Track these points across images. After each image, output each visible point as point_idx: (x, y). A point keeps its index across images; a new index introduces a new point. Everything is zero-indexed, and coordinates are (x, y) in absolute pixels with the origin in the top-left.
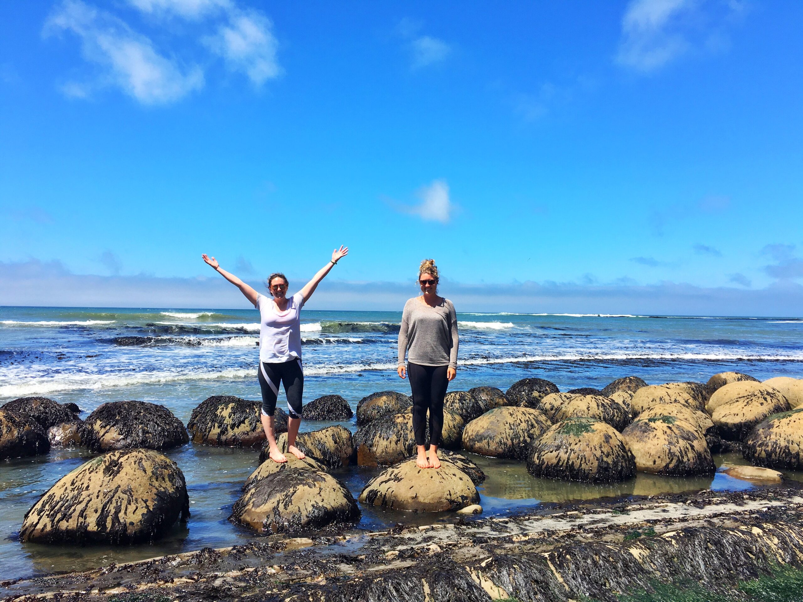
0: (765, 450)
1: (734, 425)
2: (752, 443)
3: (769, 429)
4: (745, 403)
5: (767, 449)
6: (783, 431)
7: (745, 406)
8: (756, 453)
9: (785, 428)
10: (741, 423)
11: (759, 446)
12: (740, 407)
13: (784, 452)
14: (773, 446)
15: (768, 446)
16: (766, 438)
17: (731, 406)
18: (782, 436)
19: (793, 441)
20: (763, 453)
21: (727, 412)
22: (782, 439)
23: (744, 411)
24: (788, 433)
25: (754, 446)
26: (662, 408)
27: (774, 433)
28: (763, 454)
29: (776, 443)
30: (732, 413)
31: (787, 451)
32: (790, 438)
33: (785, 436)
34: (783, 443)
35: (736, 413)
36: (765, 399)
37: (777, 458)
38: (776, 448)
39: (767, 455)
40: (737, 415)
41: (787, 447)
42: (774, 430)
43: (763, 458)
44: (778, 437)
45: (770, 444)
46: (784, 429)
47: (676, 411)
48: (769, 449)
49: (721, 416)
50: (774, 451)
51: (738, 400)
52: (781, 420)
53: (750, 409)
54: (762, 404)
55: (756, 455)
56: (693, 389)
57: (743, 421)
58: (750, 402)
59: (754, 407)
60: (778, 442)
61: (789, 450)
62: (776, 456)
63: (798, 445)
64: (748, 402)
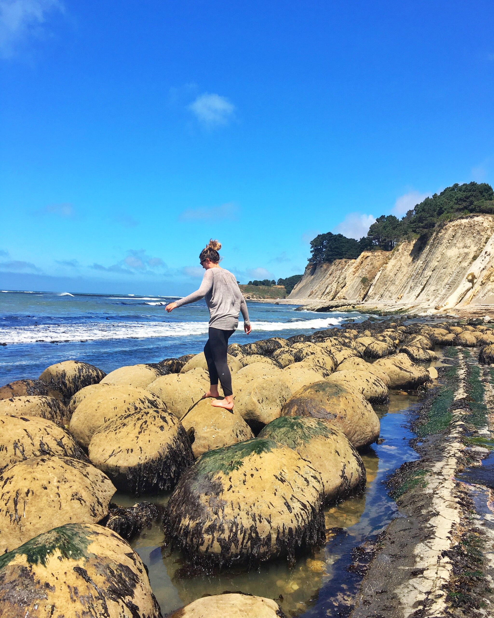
0: (219, 540)
1: (130, 469)
2: (192, 524)
3: (217, 494)
4: (138, 429)
5: (222, 536)
6: (241, 498)
7: (140, 433)
8: (202, 544)
9: (242, 491)
10: (139, 465)
11: (207, 531)
12: (132, 435)
13: (250, 538)
14: (231, 531)
15: (223, 531)
16: (216, 513)
17: (119, 435)
18: (242, 508)
19: (260, 516)
20: (216, 545)
21: (115, 447)
22: (243, 514)
23: (141, 444)
24: (251, 501)
25: (197, 532)
26: (29, 477)
27: (229, 503)
28: (217, 548)
29: (234, 524)
30: (123, 448)
31: (254, 535)
32: (255, 510)
33: (247, 507)
34: (247, 523)
35: (130, 447)
36: (164, 419)
37: (238, 551)
38: (236, 533)
39: (222, 547)
40: (132, 450)
41: (253, 529)
42: (227, 496)
43: (216, 555)
44: (236, 510)
45: (226, 527)
46: (242, 493)
47: (56, 480)
48: (226, 535)
49: (107, 456)
50: (234, 539)
51: (126, 421)
52: (231, 474)
53: (148, 438)
54: (162, 428)
55: (203, 548)
56: (49, 404)
57: (142, 462)
58: (144, 426)
59: (153, 434)
60: (238, 521)
61: (257, 533)
62: (236, 546)
63: (269, 522)
64: (141, 427)
